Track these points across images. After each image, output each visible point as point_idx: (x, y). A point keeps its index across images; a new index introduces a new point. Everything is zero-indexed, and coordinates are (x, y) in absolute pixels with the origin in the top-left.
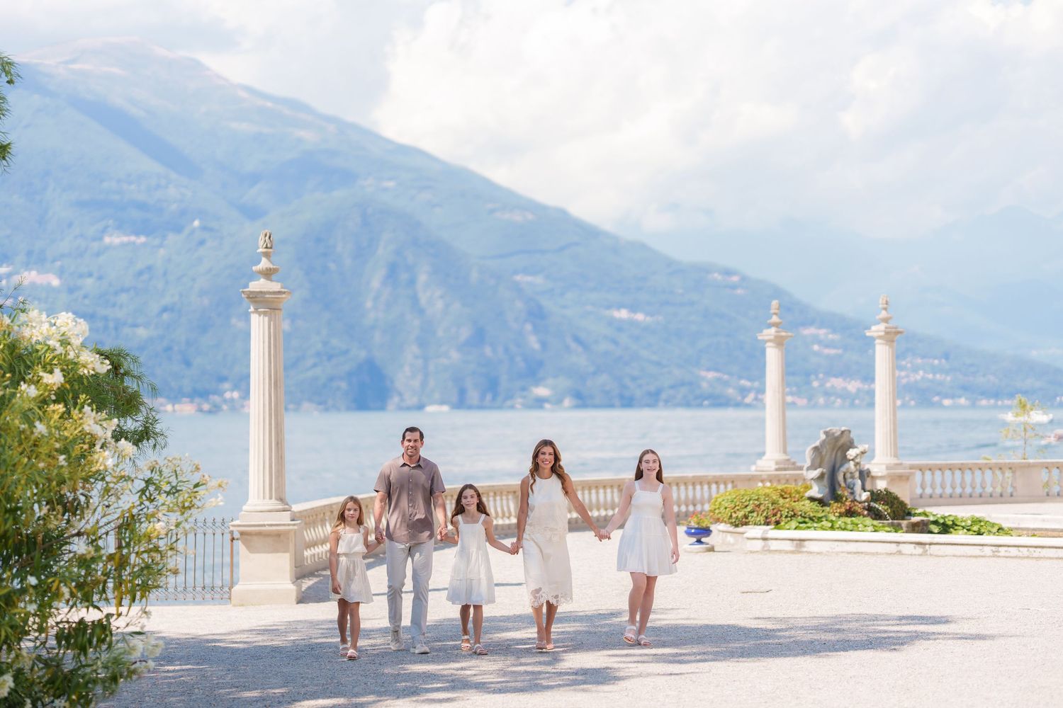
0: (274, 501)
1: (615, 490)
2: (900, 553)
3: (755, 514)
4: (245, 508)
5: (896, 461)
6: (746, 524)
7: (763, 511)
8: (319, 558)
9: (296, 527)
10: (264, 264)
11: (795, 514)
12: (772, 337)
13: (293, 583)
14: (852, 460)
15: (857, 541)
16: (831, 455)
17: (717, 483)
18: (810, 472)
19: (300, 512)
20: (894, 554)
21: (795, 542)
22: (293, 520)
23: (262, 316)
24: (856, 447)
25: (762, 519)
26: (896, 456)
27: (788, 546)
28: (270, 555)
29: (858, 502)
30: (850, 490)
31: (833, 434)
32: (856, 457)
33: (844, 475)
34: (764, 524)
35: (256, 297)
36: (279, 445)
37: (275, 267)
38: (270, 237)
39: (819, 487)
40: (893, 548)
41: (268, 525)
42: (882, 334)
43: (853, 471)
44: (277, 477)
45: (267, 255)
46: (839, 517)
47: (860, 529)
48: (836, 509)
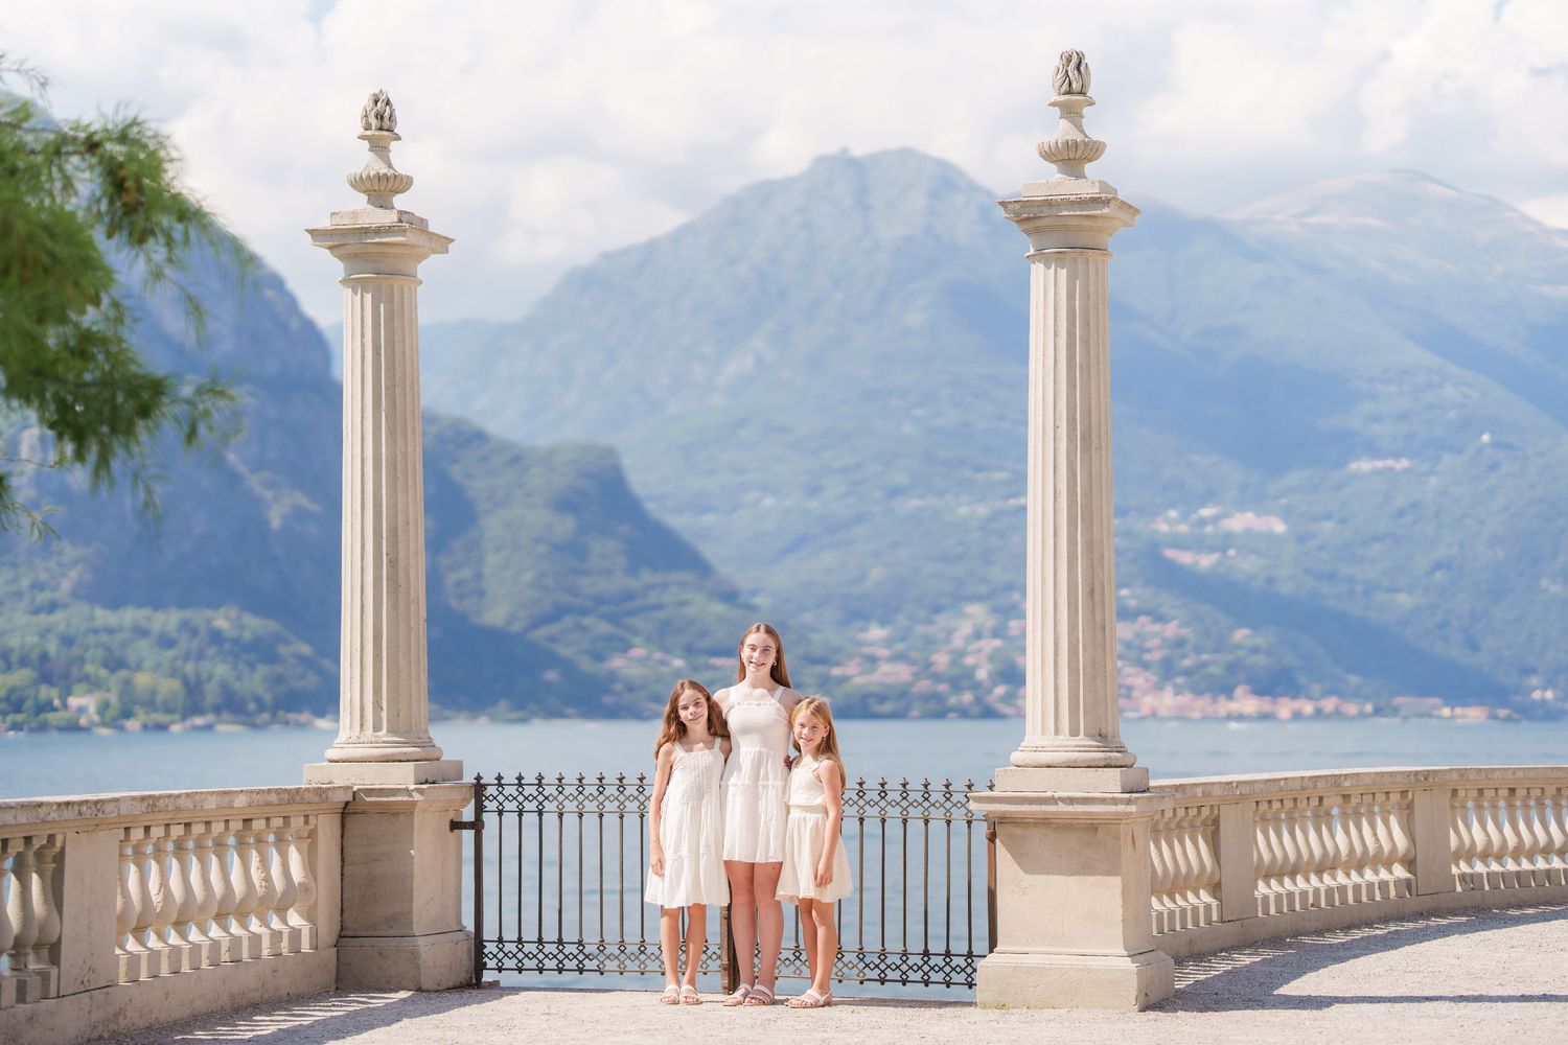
0: (1082, 740)
4: (1016, 757)
9: (1133, 808)
23: (1054, 265)
28: (1071, 879)
35: (1037, 217)
36: (1097, 598)
41: (1064, 800)
44: (1092, 679)
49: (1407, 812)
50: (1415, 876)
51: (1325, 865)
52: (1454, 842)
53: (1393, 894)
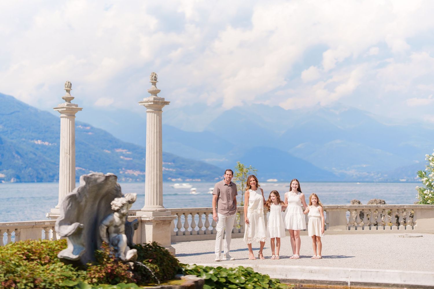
5: (160, 208)
14: (118, 211)
18: (64, 227)
24: (123, 196)
26: (161, 204)
29: (122, 262)
30: (112, 248)
31: (96, 180)
32: (122, 207)
33: (107, 229)
39: (75, 245)
42: (152, 103)
43: (118, 224)
46: (98, 284)
48: (94, 273)
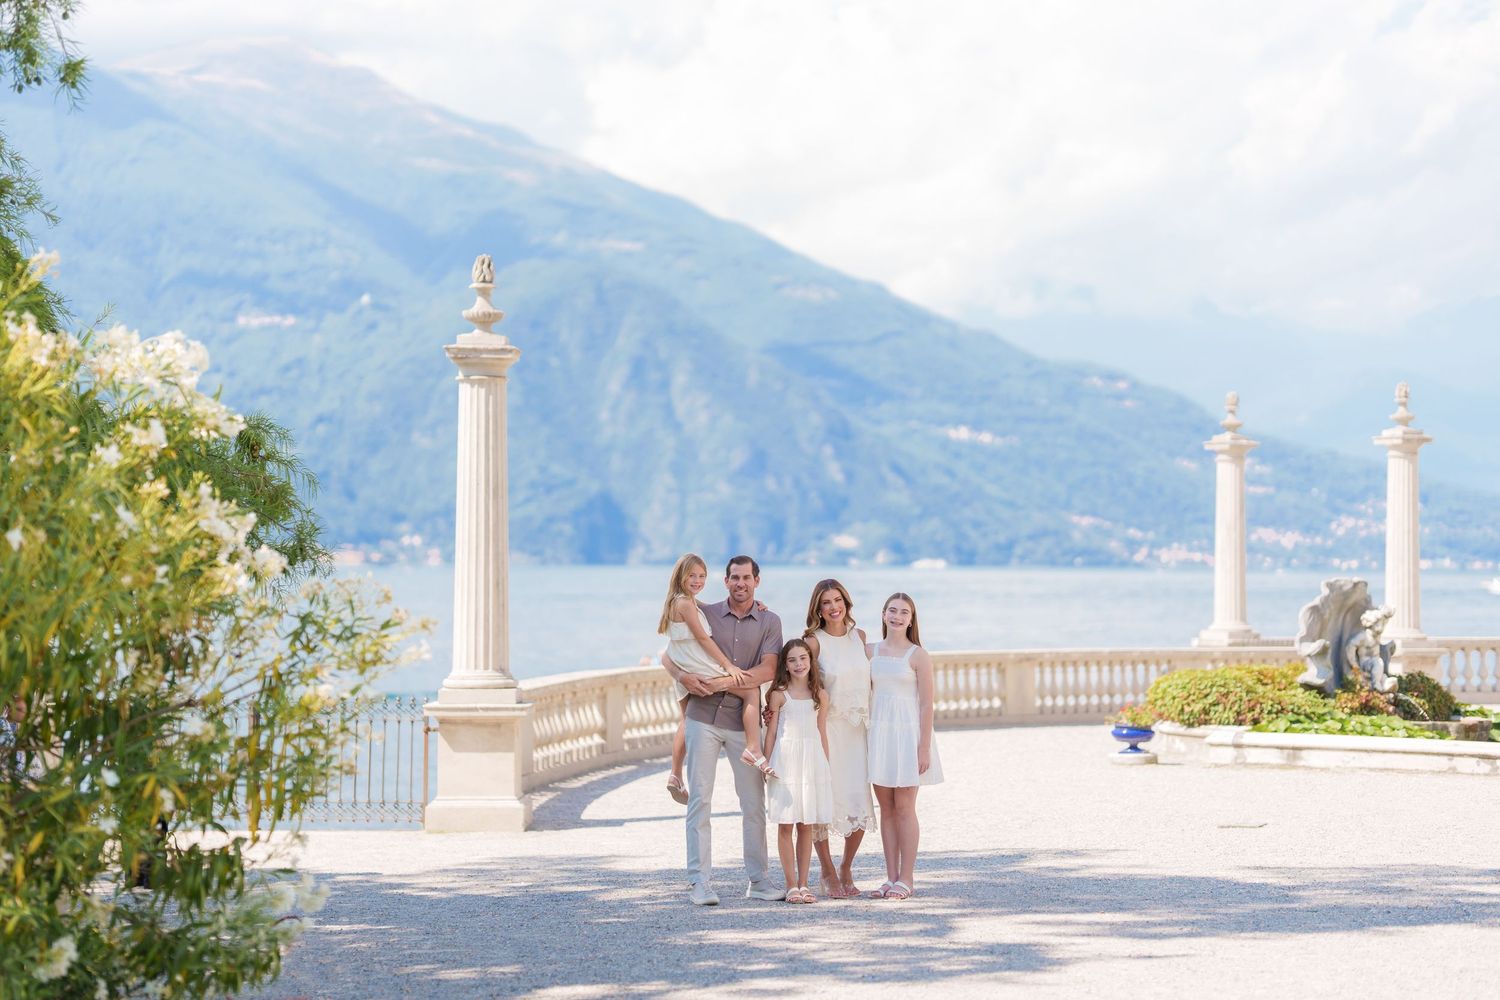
0: (490, 672)
1: (994, 671)
2: (1454, 771)
3: (1220, 708)
4: (446, 682)
5: (1415, 634)
6: (1206, 722)
7: (1234, 703)
8: (555, 763)
9: (524, 713)
10: (480, 306)
11: (1283, 709)
12: (1227, 447)
13: (519, 799)
14: (1370, 627)
15: (1385, 752)
16: (1337, 620)
17: (1145, 662)
18: (1305, 644)
19: (529, 691)
20: (1445, 772)
21: (1286, 751)
22: (520, 702)
23: (476, 386)
24: (1376, 608)
25: (1232, 715)
26: (1417, 626)
27: (1274, 757)
28: (485, 755)
29: (1378, 692)
30: (1366, 674)
31: (1341, 587)
32: (1376, 623)
33: (1357, 651)
34: (1234, 724)
35: (466, 357)
37: (496, 311)
38: (489, 266)
39: (1318, 669)
40: (1444, 762)
41: (483, 709)
42: (1400, 441)
43: (1371, 645)
44: (497, 636)
45: (484, 293)
46: (1350, 715)
47: (1385, 733)
48: (1345, 702)
49: (603, 699)
50: (605, 740)
51: (562, 738)
52: (625, 718)
53: (594, 753)
